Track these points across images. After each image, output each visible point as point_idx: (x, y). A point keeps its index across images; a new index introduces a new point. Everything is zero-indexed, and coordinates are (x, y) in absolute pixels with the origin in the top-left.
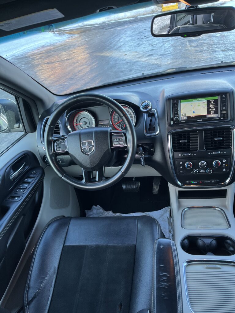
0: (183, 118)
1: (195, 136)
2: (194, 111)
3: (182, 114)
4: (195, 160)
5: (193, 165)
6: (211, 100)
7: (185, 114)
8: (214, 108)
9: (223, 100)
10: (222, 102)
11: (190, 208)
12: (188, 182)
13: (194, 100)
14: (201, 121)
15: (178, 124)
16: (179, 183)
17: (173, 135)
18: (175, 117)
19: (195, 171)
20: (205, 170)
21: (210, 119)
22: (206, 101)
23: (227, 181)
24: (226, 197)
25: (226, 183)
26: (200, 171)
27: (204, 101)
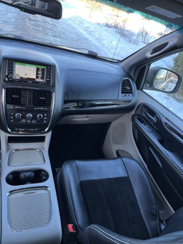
0: (16, 77)
1: (26, 93)
2: (26, 74)
3: (16, 74)
4: (24, 112)
5: (22, 116)
6: (39, 68)
7: (19, 75)
8: (41, 75)
9: (48, 70)
10: (47, 72)
11: (17, 150)
12: (16, 129)
13: (26, 65)
14: (31, 83)
15: (13, 81)
16: (9, 130)
17: (7, 90)
18: (9, 75)
19: (24, 121)
20: (31, 120)
21: (38, 82)
22: (36, 68)
23: (46, 130)
24: (44, 142)
25: (45, 131)
26: (27, 122)
27: (34, 68)
